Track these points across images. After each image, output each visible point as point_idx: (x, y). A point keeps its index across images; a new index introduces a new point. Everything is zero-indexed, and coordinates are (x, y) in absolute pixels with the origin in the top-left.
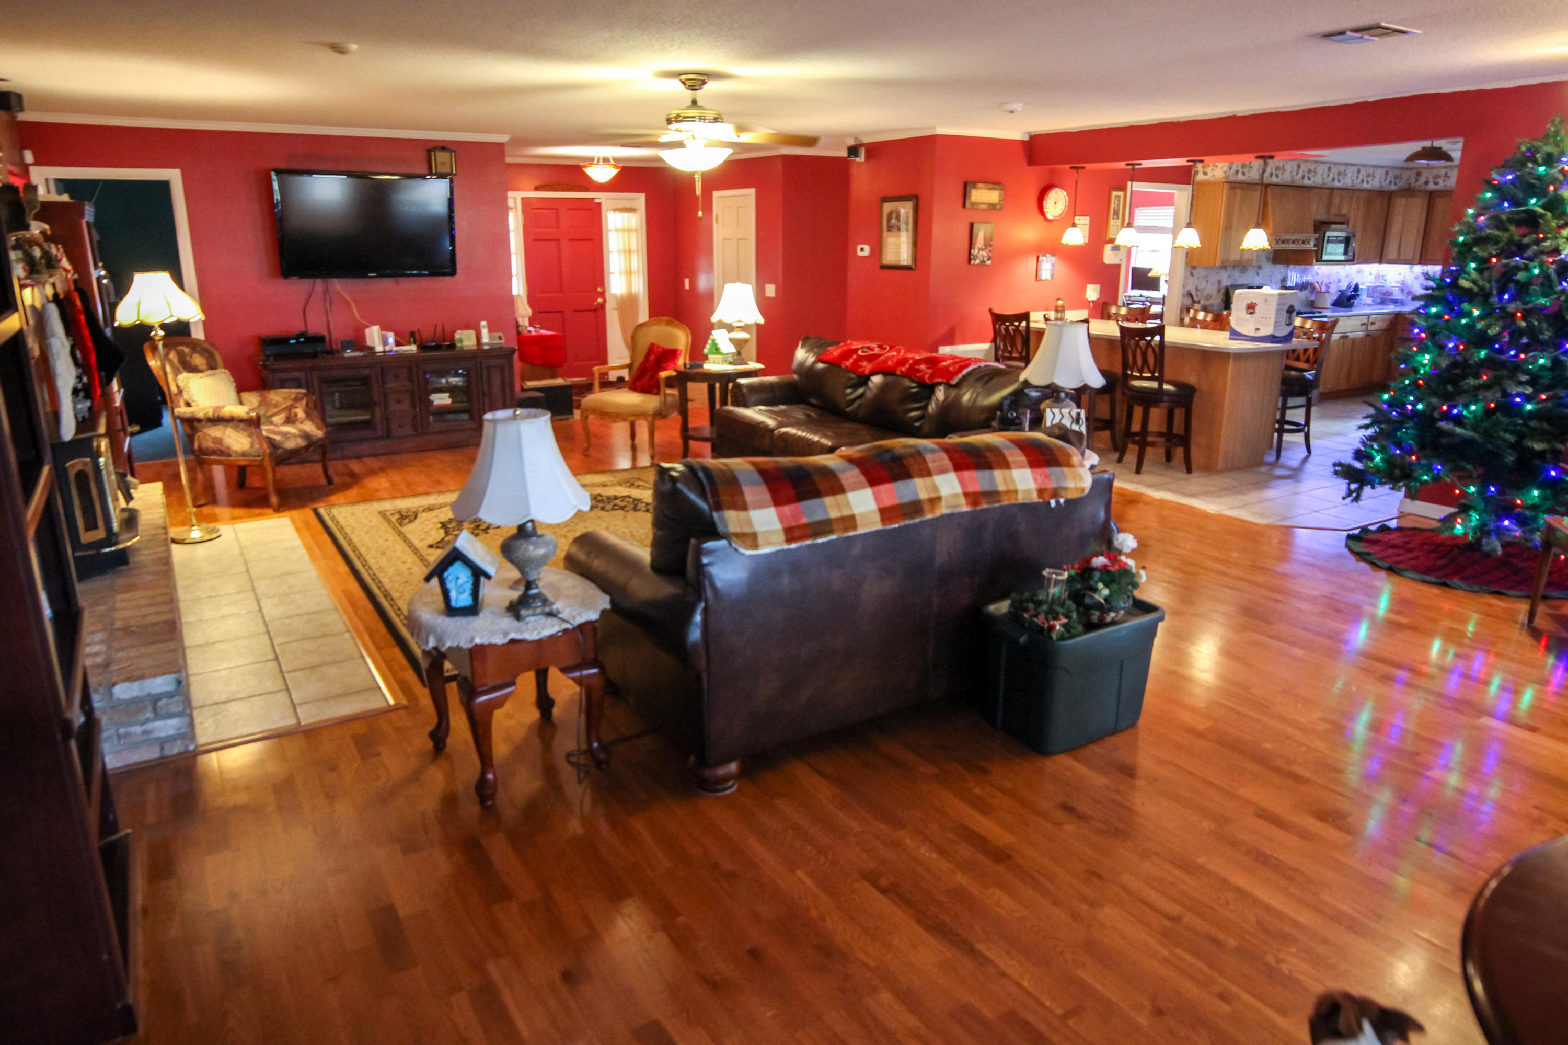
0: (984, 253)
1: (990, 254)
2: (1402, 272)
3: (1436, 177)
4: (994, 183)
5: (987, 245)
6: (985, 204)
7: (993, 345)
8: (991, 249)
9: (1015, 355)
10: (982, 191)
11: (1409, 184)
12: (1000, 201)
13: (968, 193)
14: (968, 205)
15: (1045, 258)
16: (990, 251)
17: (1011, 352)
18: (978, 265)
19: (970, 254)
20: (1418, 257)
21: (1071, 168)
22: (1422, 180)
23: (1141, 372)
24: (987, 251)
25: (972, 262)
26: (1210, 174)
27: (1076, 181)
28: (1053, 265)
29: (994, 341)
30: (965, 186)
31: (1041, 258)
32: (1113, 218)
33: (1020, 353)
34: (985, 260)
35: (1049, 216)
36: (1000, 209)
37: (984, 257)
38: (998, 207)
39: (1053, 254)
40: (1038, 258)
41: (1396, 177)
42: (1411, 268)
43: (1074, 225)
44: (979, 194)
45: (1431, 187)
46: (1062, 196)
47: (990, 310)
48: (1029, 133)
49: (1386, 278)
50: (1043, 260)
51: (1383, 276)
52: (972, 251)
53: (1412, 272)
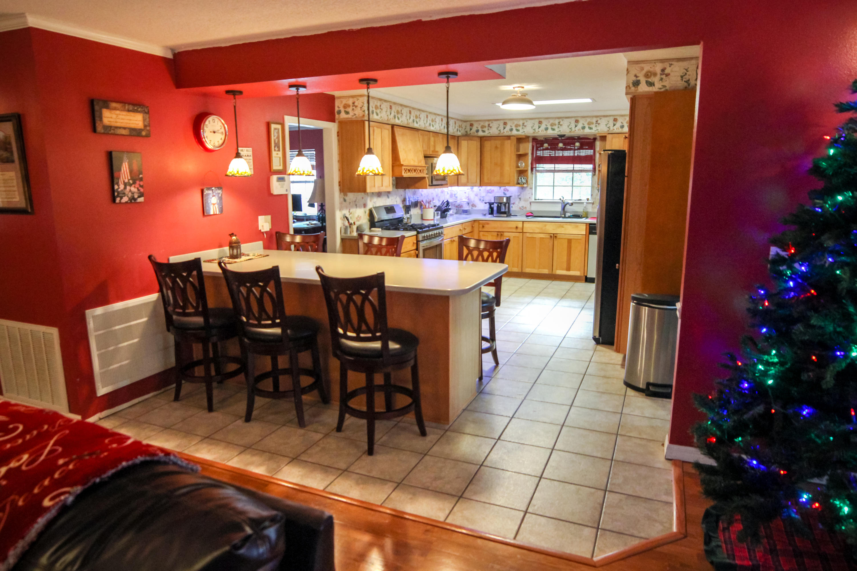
0: (133, 189)
1: (142, 190)
2: (467, 191)
3: (483, 127)
4: (134, 105)
5: (135, 178)
6: (125, 128)
7: (160, 293)
8: (142, 183)
9: (191, 310)
10: (118, 112)
11: (466, 132)
12: (145, 126)
13: (97, 114)
14: (99, 129)
15: (210, 192)
16: (142, 186)
17: (184, 308)
18: (126, 202)
19: (113, 190)
20: (478, 181)
21: (228, 92)
22: (474, 129)
23: (358, 331)
24: (137, 186)
25: (118, 200)
26: (351, 113)
27: (235, 107)
28: (221, 199)
29: (161, 291)
30: (92, 103)
31: (206, 192)
32: (275, 150)
33: (196, 308)
34: (136, 197)
35: (209, 146)
36: (147, 136)
37: (133, 193)
38: (144, 133)
39: (219, 188)
40: (202, 191)
41: (460, 127)
42: (472, 189)
43: (238, 155)
44: (114, 116)
45: (481, 134)
46: (221, 124)
47: (150, 257)
48: (172, 50)
49: (457, 195)
50: (208, 194)
51: (455, 195)
52: (116, 187)
53: (473, 191)
